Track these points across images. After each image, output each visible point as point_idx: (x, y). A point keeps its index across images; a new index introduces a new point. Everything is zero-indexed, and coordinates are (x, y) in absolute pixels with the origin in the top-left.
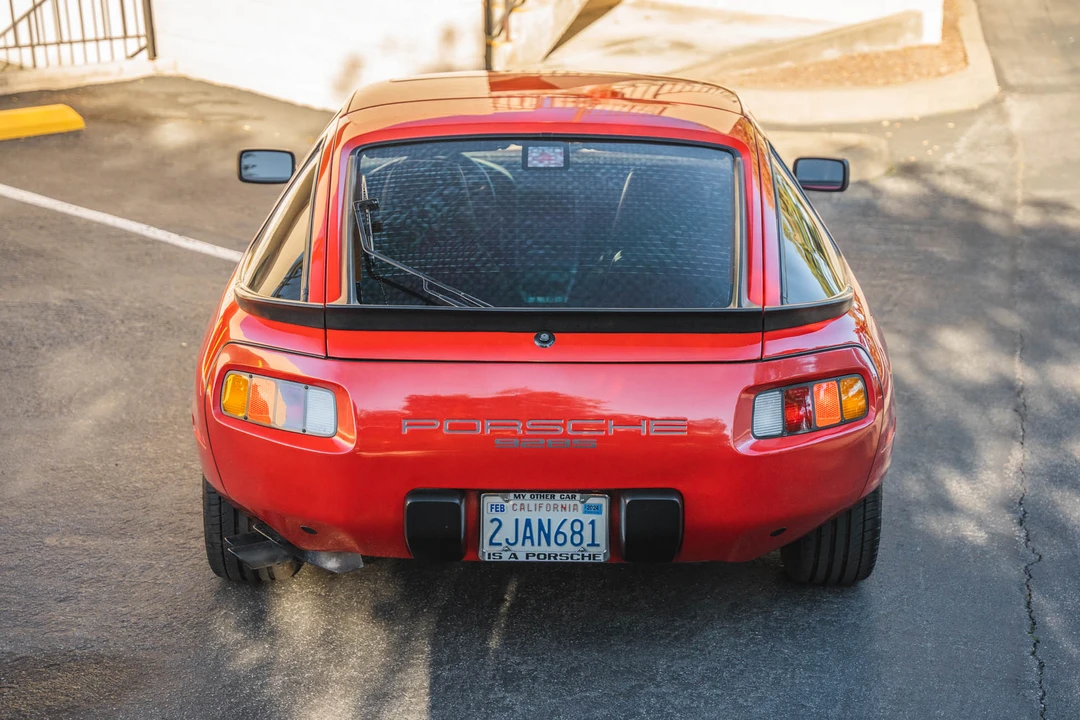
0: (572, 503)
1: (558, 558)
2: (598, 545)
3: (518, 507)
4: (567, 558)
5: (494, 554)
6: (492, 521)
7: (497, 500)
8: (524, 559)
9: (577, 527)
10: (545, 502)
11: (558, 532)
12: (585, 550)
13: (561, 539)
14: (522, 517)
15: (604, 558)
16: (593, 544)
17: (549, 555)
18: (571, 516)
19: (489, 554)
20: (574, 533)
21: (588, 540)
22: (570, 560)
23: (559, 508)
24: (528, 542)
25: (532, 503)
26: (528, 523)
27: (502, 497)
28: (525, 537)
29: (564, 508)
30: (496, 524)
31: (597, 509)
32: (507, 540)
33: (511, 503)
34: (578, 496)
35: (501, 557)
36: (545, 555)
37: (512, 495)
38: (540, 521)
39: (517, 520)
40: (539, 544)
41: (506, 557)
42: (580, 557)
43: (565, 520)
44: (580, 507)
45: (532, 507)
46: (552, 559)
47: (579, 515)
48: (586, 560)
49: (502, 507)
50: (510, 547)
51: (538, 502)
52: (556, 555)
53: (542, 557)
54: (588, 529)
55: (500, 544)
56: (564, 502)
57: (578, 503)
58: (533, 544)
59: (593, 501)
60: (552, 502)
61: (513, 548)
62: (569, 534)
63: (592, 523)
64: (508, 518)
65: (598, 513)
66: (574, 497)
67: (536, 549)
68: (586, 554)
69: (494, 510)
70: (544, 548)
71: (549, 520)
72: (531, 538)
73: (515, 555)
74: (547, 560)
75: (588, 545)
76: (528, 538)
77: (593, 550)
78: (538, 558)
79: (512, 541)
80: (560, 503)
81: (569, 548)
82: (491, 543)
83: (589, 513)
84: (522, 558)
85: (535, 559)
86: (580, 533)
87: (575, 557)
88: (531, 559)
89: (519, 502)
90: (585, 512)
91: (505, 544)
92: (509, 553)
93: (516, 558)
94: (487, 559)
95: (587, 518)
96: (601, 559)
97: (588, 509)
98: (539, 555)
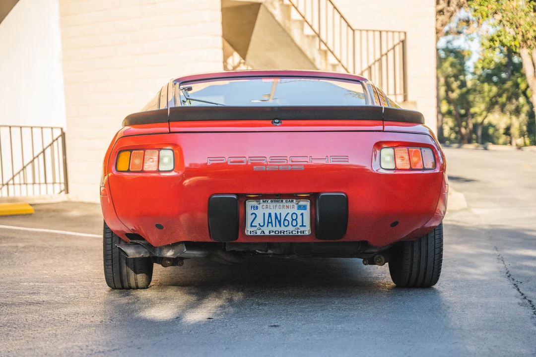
0: (292, 204)
1: (285, 233)
2: (305, 226)
3: (265, 207)
4: (290, 233)
5: (253, 232)
6: (252, 214)
7: (254, 203)
8: (268, 234)
9: (294, 217)
10: (278, 204)
11: (285, 220)
12: (298, 229)
13: (286, 223)
14: (267, 212)
15: (309, 233)
16: (302, 226)
17: (281, 231)
18: (291, 211)
19: (251, 232)
20: (293, 220)
21: (300, 223)
22: (291, 234)
23: (285, 207)
24: (270, 225)
25: (272, 205)
26: (270, 215)
27: (257, 202)
28: (268, 223)
29: (288, 207)
30: (254, 216)
31: (304, 207)
32: (259, 224)
33: (261, 205)
34: (295, 201)
35: (256, 233)
36: (278, 231)
37: (261, 201)
38: (276, 214)
39: (264, 214)
40: (276, 226)
41: (259, 233)
42: (296, 232)
43: (288, 213)
44: (296, 206)
45: (272, 207)
46: (282, 234)
47: (295, 210)
48: (299, 234)
49: (257, 207)
50: (261, 228)
51: (275, 204)
52: (284, 231)
53: (277, 232)
54: (300, 218)
55: (256, 226)
56: (287, 204)
57: (294, 204)
58: (272, 226)
59: (302, 203)
60: (282, 204)
61: (263, 229)
62: (290, 220)
63: (302, 214)
64: (260, 212)
65: (304, 209)
66: (292, 201)
67: (274, 229)
68: (299, 231)
69: (253, 209)
70: (278, 228)
71: (280, 213)
72: (271, 222)
73: (263, 231)
74: (279, 234)
75: (300, 226)
76: (270, 223)
77: (302, 229)
78: (275, 233)
79: (262, 224)
80: (285, 204)
81: (290, 228)
82: (251, 226)
83: (300, 209)
84: (267, 233)
85: (273, 234)
86: (296, 220)
87: (294, 232)
88: (272, 234)
89: (265, 204)
90: (298, 209)
91: (258, 226)
92: (260, 231)
93: (264, 233)
94: (249, 234)
95: (299, 212)
96: (307, 233)
97: (300, 207)
98: (275, 231)
